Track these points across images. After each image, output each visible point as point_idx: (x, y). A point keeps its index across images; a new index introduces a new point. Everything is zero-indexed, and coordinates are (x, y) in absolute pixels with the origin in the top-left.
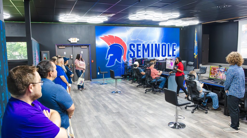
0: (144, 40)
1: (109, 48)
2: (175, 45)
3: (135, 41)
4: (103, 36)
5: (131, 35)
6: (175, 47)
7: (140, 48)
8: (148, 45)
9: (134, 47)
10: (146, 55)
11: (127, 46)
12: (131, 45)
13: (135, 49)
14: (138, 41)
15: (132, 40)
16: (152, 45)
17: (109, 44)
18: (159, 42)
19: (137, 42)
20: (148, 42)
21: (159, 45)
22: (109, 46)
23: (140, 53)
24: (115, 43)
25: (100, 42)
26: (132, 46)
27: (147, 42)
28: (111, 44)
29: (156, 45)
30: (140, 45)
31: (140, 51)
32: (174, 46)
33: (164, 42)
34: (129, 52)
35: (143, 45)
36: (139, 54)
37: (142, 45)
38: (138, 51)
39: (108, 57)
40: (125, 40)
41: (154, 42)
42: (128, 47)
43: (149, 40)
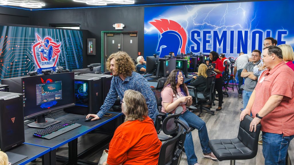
0: (218, 25)
1: (161, 37)
2: (285, 33)
3: (200, 27)
4: (153, 21)
5: (194, 17)
6: (285, 37)
7: (210, 38)
8: (225, 33)
9: (199, 35)
10: (220, 49)
11: (187, 35)
12: (193, 33)
13: (200, 40)
14: (205, 27)
15: (195, 24)
16: (232, 33)
17: (161, 31)
18: (246, 27)
19: (204, 29)
20: (225, 27)
21: (246, 33)
22: (161, 34)
23: (209, 46)
24: (169, 30)
25: (150, 29)
26: (196, 35)
27: (222, 28)
28: (164, 32)
29: (240, 33)
30: (209, 32)
31: (209, 42)
32: (283, 35)
33: (258, 28)
34: (190, 43)
35: (216, 33)
36: (207, 46)
37: (212, 33)
38: (205, 42)
39: (159, 50)
40: (185, 26)
41: (236, 28)
42: (189, 35)
43: (226, 24)
